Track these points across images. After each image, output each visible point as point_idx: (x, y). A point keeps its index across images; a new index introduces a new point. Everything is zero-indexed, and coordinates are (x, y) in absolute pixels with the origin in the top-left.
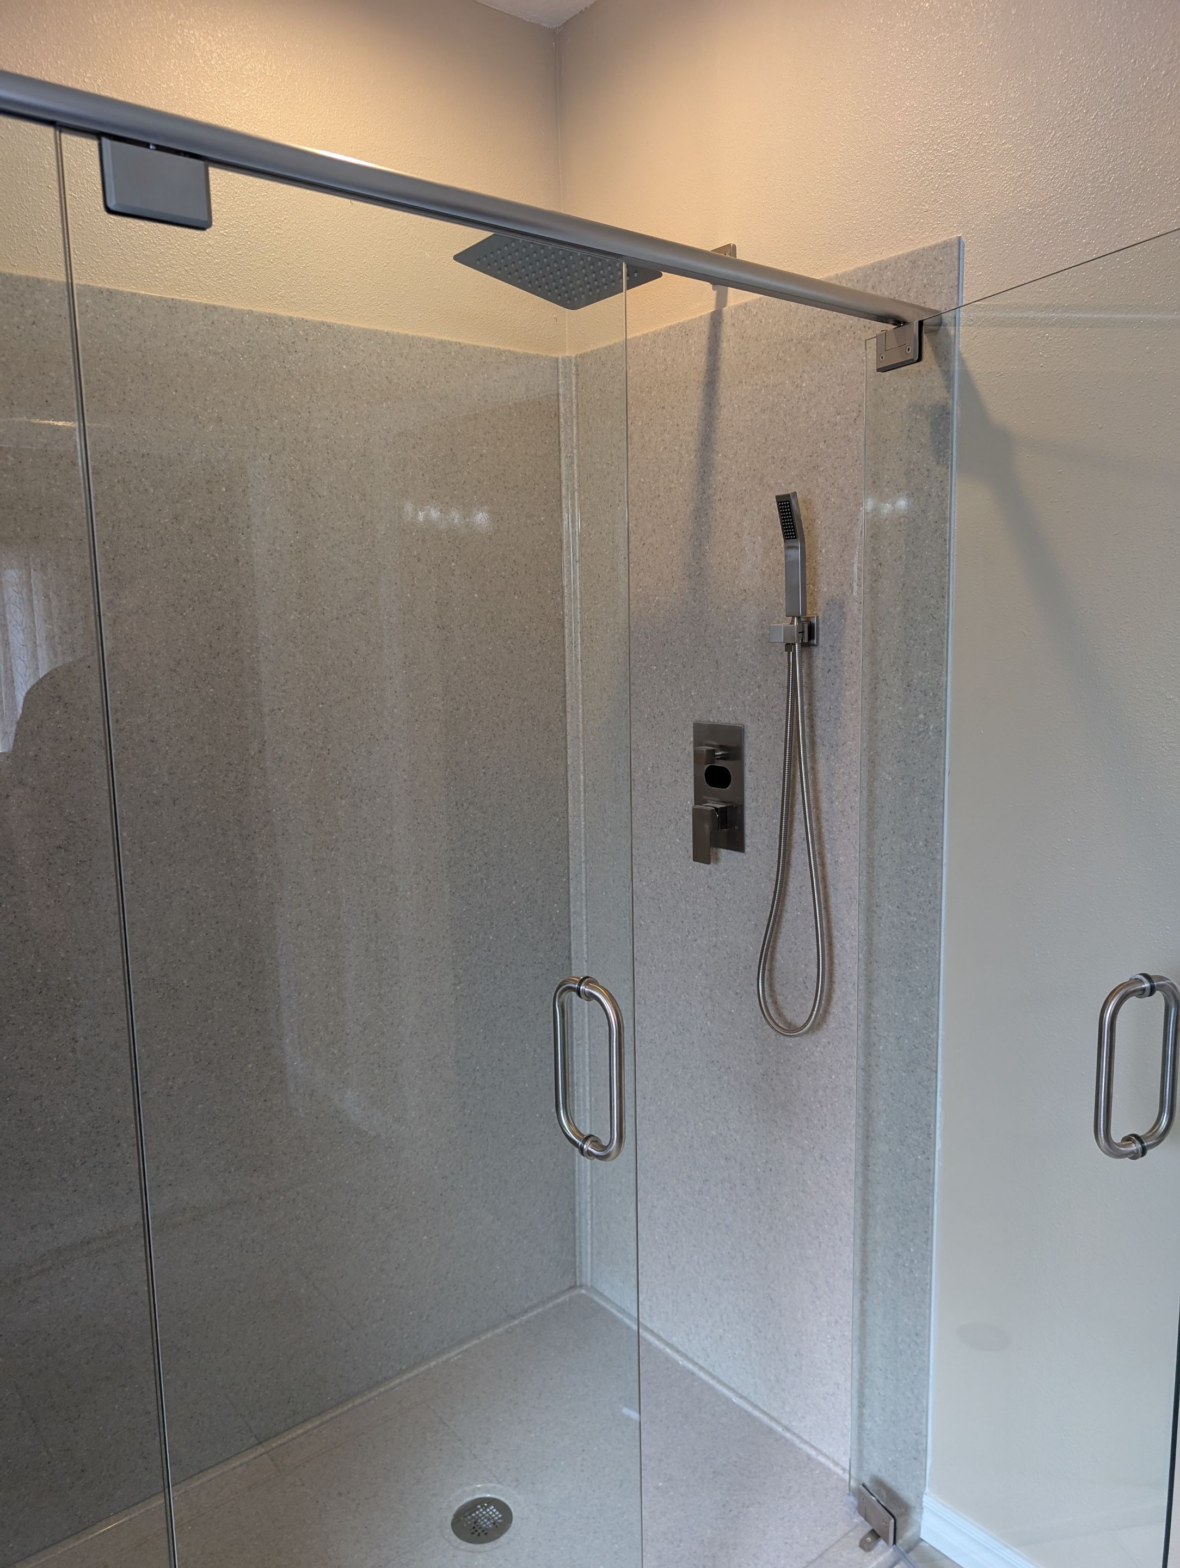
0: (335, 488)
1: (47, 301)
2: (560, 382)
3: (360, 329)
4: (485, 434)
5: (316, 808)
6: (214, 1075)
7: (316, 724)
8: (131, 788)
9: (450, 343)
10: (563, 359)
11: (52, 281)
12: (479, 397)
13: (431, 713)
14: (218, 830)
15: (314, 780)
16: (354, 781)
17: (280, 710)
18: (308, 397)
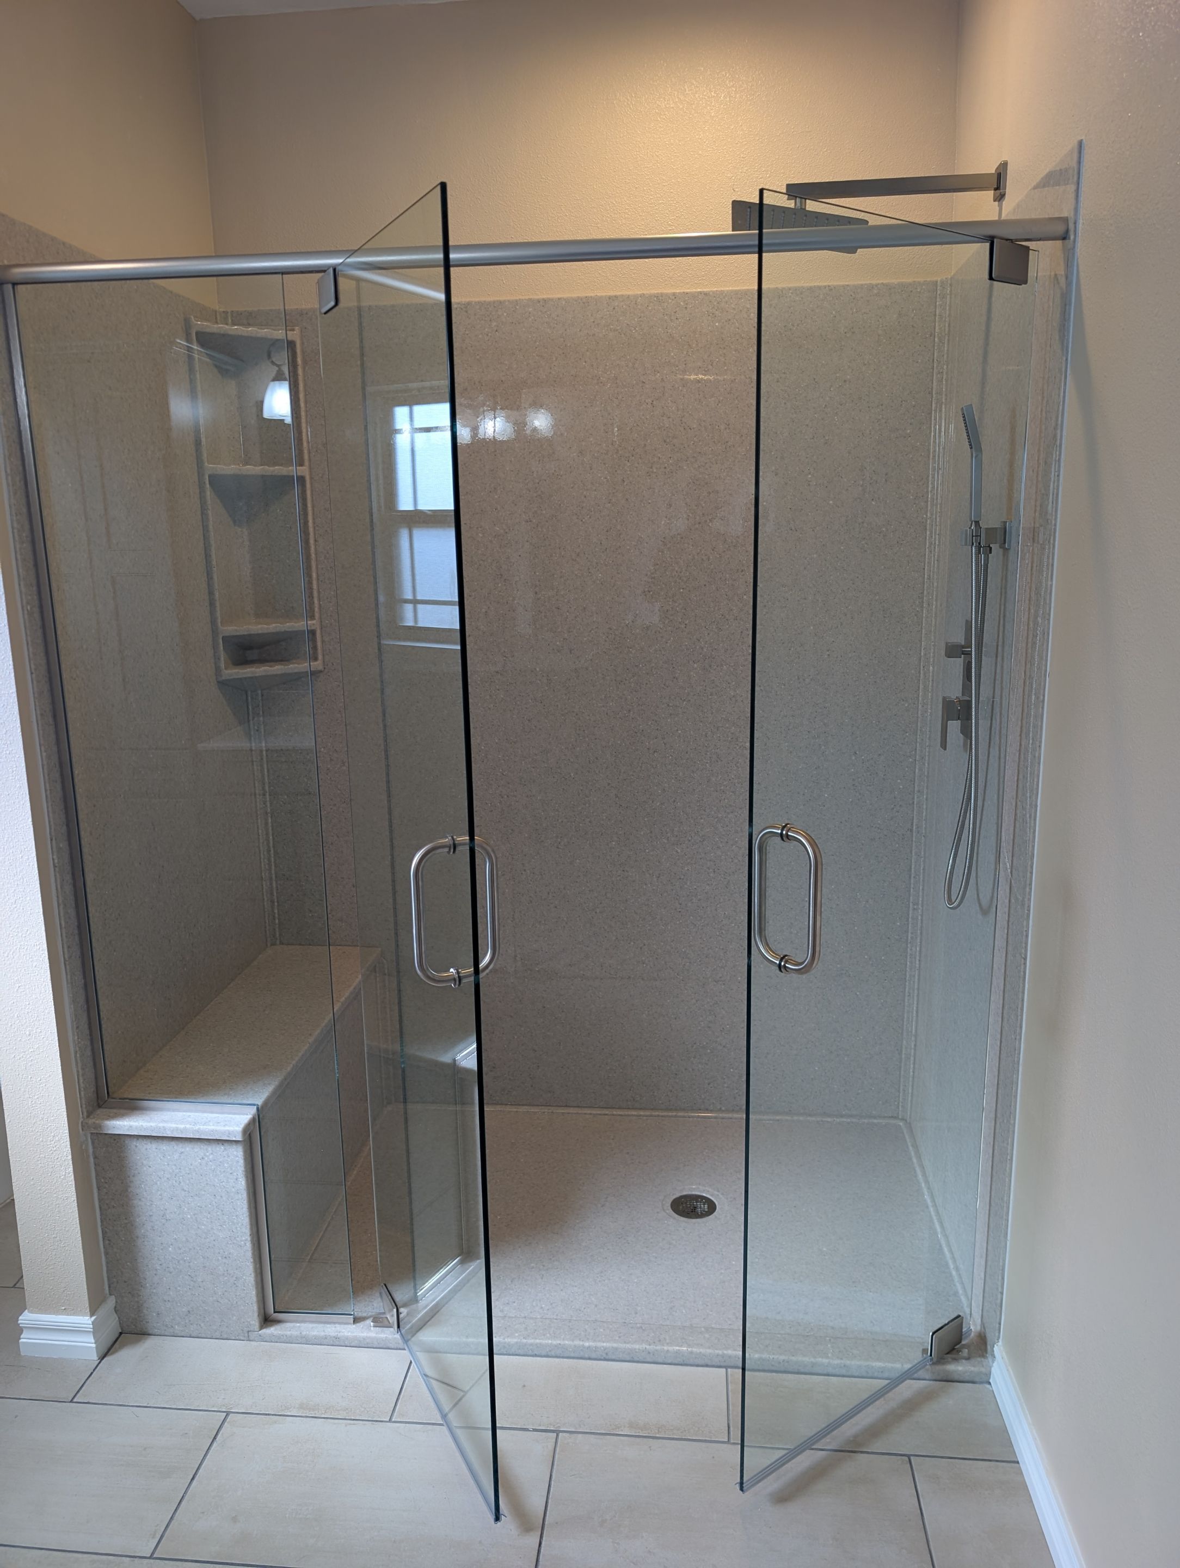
0: (704, 421)
1: (505, 314)
2: (938, 303)
3: (732, 291)
4: (850, 362)
5: (673, 668)
6: (588, 842)
7: (677, 604)
8: (543, 638)
9: (819, 287)
10: (942, 282)
11: (509, 301)
12: (846, 331)
13: (779, 601)
14: (600, 675)
15: (673, 647)
16: (705, 650)
17: (649, 592)
18: (685, 353)
